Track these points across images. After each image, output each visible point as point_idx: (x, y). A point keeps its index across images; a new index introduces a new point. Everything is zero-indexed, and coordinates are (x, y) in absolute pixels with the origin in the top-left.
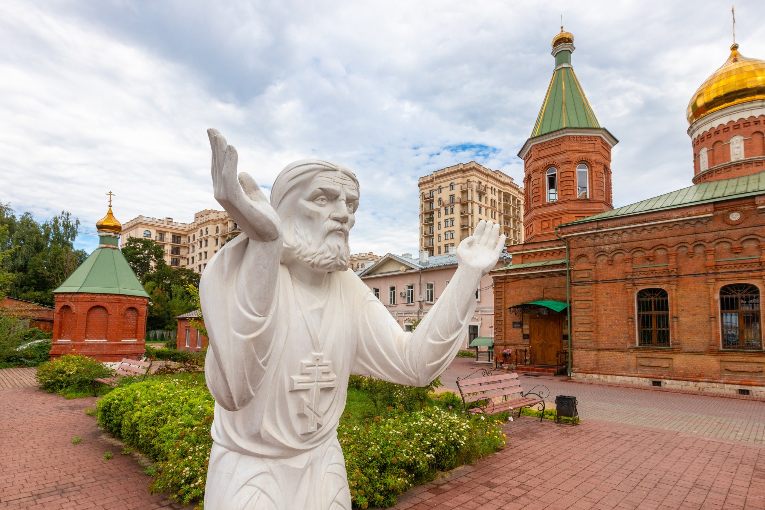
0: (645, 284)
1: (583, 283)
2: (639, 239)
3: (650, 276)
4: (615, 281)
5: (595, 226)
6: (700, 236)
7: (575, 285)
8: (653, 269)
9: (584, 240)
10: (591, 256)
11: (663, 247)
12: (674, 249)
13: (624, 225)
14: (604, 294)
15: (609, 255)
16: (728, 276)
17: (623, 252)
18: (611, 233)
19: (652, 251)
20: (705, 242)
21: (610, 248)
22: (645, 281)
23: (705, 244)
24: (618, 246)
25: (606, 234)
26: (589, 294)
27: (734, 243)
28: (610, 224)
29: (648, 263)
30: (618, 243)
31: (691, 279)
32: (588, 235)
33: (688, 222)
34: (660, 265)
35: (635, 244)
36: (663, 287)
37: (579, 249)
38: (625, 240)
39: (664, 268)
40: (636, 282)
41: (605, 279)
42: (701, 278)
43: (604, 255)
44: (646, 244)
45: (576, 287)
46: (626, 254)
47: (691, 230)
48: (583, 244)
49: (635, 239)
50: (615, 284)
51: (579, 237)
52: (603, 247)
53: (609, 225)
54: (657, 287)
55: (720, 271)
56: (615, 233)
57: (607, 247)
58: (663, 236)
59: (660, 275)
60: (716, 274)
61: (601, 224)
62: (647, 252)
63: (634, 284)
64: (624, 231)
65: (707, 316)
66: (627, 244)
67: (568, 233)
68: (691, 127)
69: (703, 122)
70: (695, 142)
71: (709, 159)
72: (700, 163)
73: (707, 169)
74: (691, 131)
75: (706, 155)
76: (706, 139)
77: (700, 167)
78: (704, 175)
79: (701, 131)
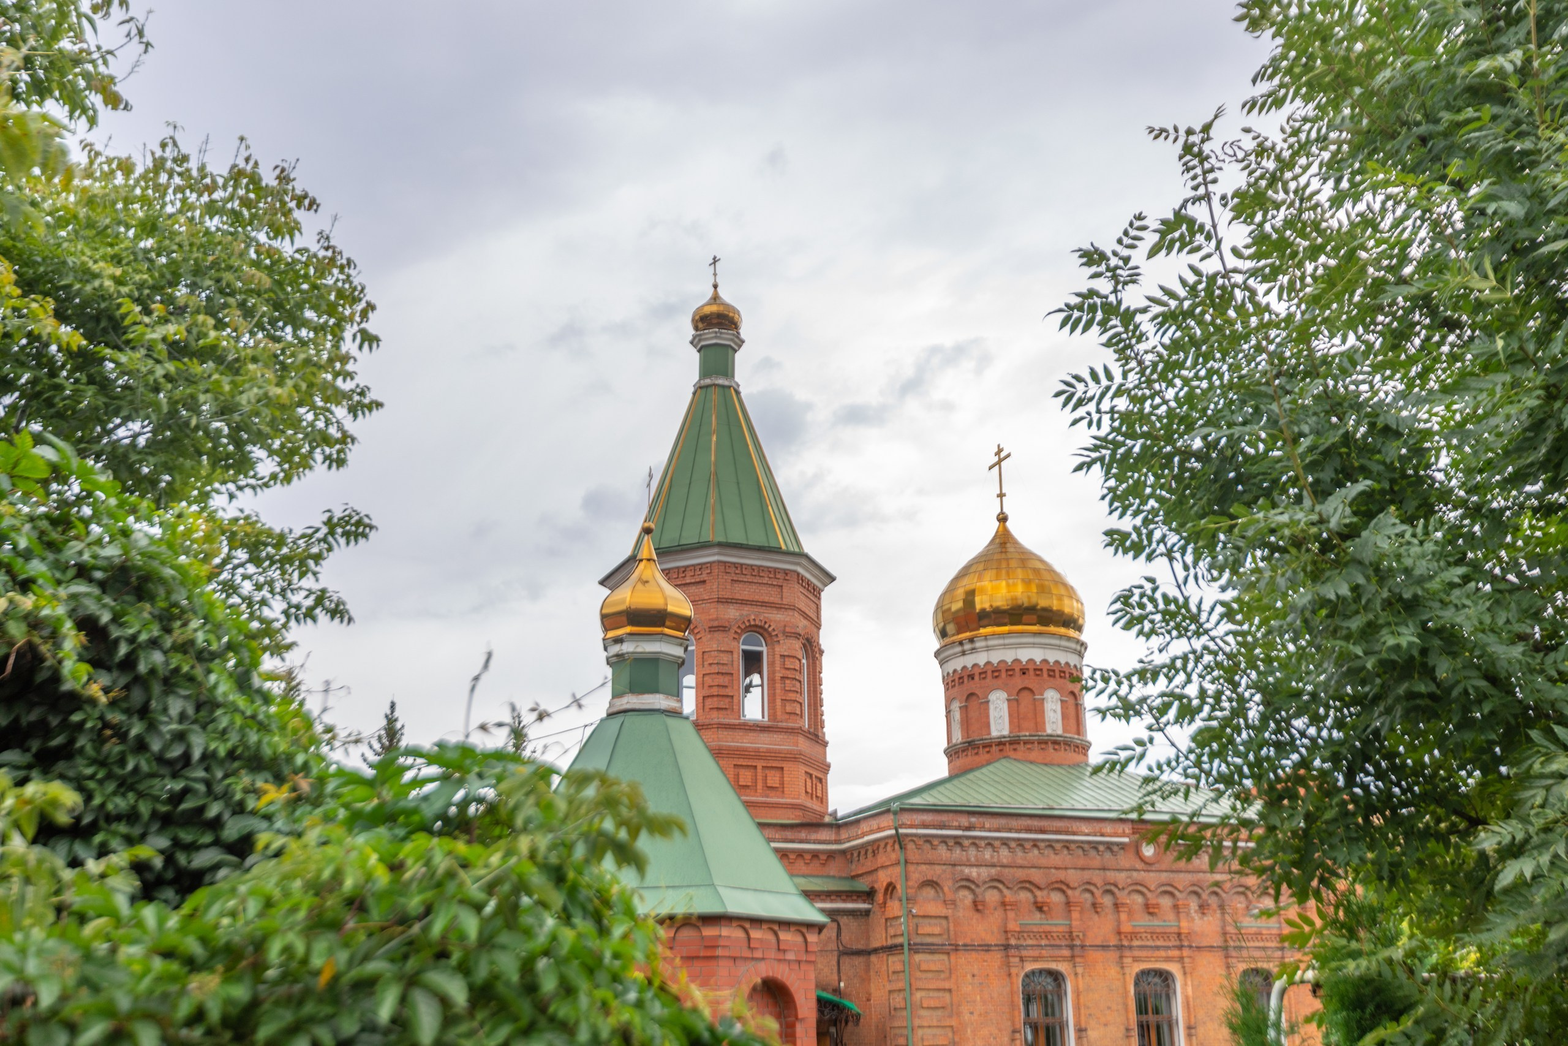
0: (1036, 959)
1: (931, 949)
2: (1025, 863)
3: (1043, 943)
4: (986, 948)
5: (964, 821)
6: (1111, 876)
7: (917, 952)
8: (1048, 928)
9: (934, 848)
10: (947, 886)
11: (1061, 886)
12: (1077, 893)
13: (1010, 830)
14: (969, 977)
15: (978, 890)
16: (1144, 953)
17: (1000, 886)
18: (983, 843)
19: (1045, 892)
20: (1116, 886)
21: (979, 875)
22: (1036, 953)
23: (1115, 890)
24: (993, 871)
25: (975, 842)
26: (942, 976)
27: (1149, 895)
28: (988, 822)
29: (1038, 915)
30: (993, 866)
31: (1098, 955)
32: (944, 839)
33: (1094, 846)
34: (1057, 924)
35: (1020, 874)
36: (1062, 967)
37: (924, 867)
38: (1005, 861)
39: (1066, 929)
40: (1024, 953)
41: (968, 941)
42: (1113, 955)
43: (968, 888)
44: (1036, 876)
45: (918, 958)
46: (1006, 891)
47: (1097, 861)
48: (931, 855)
49: (1020, 862)
50: (987, 956)
51: (928, 839)
52: (967, 870)
53: (987, 825)
54: (1053, 966)
55: (1136, 943)
56: (990, 843)
57: (974, 872)
58: (1059, 864)
59: (1058, 942)
60: (1130, 948)
61: (973, 820)
62: (1038, 893)
63: (1022, 959)
64: (1005, 842)
65: (1122, 1028)
66: (1007, 870)
67: (911, 826)
68: (971, 640)
69: (1001, 642)
70: (977, 671)
71: (1010, 715)
72: (988, 717)
73: (1006, 732)
74: (967, 647)
75: (1005, 706)
76: (1004, 675)
77: (988, 725)
78: (1001, 743)
79: (995, 657)
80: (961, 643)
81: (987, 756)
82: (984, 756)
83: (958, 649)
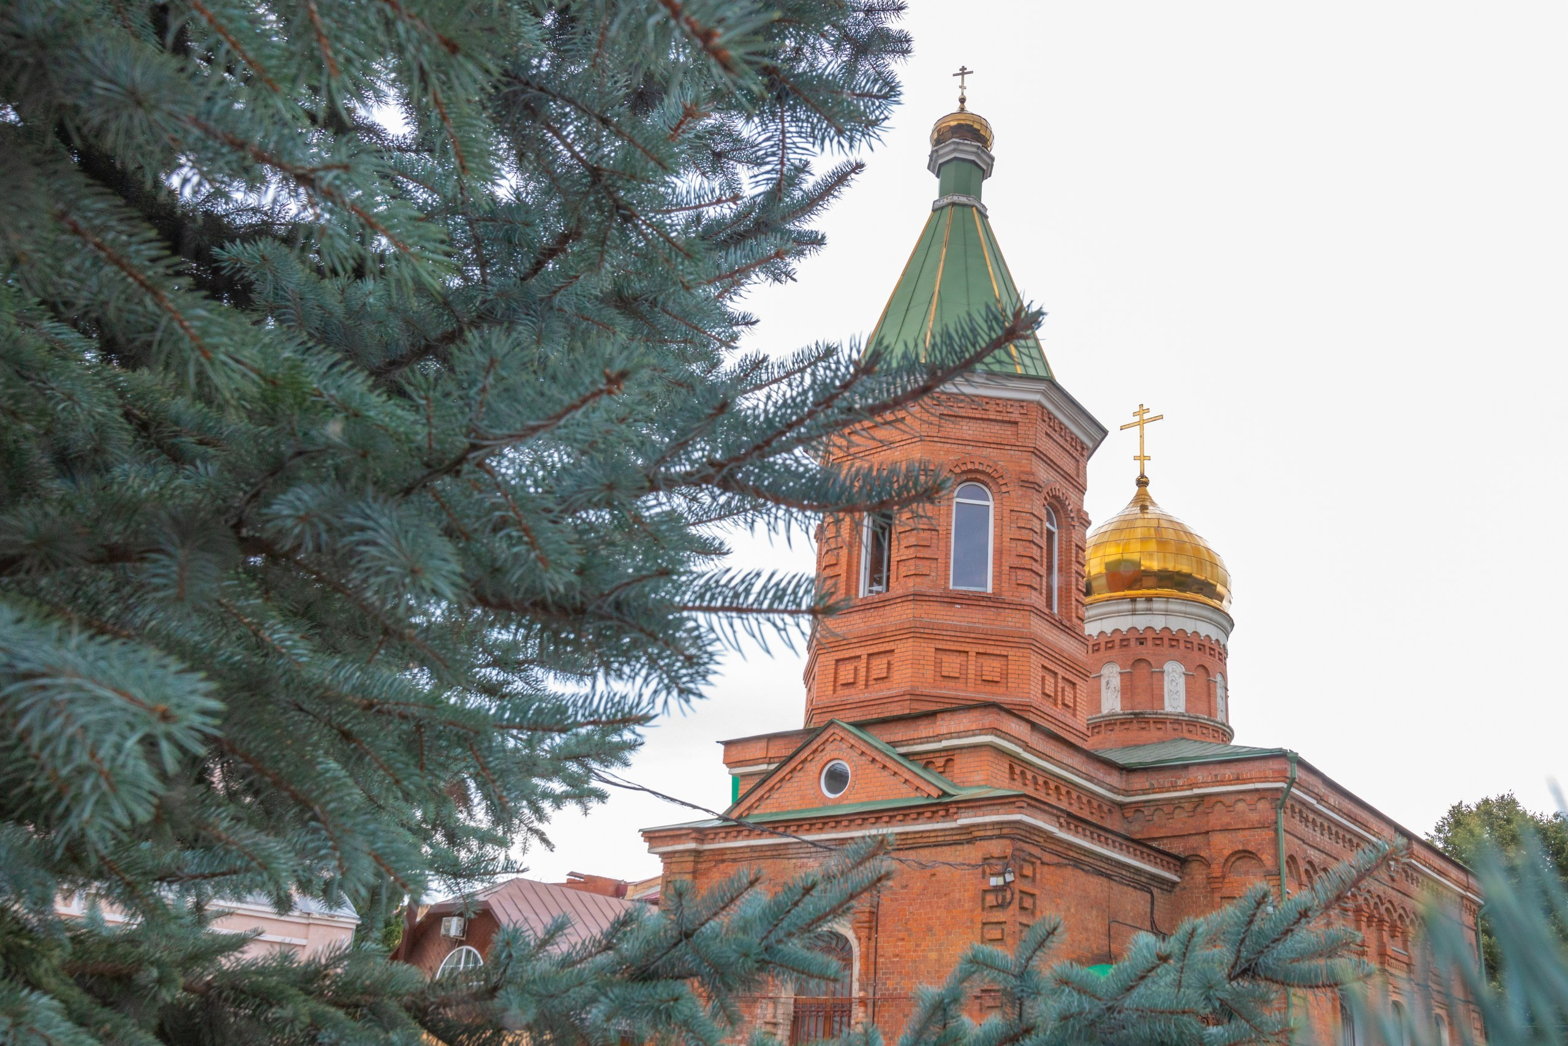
68: (1149, 600)
69: (1183, 608)
70: (1150, 635)
71: (1187, 692)
72: (1162, 689)
73: (1181, 708)
74: (1140, 606)
75: (1182, 681)
76: (1182, 645)
77: (1162, 698)
78: (1177, 721)
79: (1175, 624)
80: (1133, 600)
81: (1160, 734)
82: (1153, 733)
83: (1129, 606)
